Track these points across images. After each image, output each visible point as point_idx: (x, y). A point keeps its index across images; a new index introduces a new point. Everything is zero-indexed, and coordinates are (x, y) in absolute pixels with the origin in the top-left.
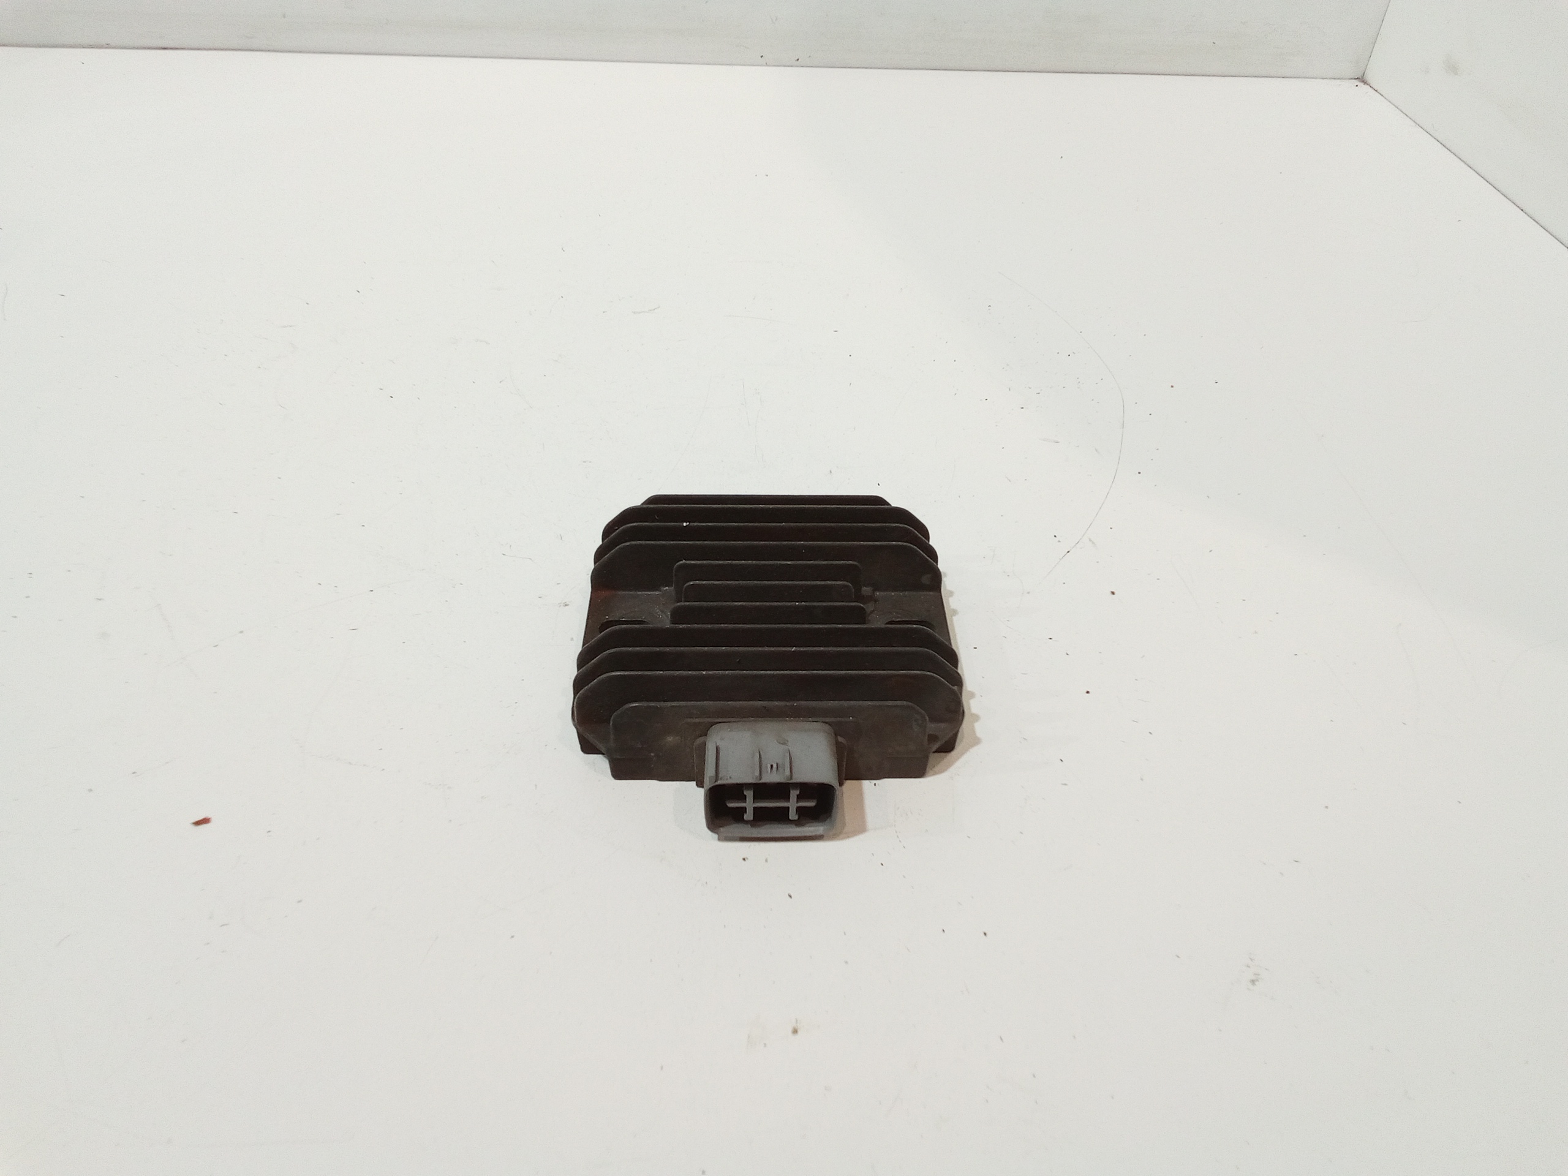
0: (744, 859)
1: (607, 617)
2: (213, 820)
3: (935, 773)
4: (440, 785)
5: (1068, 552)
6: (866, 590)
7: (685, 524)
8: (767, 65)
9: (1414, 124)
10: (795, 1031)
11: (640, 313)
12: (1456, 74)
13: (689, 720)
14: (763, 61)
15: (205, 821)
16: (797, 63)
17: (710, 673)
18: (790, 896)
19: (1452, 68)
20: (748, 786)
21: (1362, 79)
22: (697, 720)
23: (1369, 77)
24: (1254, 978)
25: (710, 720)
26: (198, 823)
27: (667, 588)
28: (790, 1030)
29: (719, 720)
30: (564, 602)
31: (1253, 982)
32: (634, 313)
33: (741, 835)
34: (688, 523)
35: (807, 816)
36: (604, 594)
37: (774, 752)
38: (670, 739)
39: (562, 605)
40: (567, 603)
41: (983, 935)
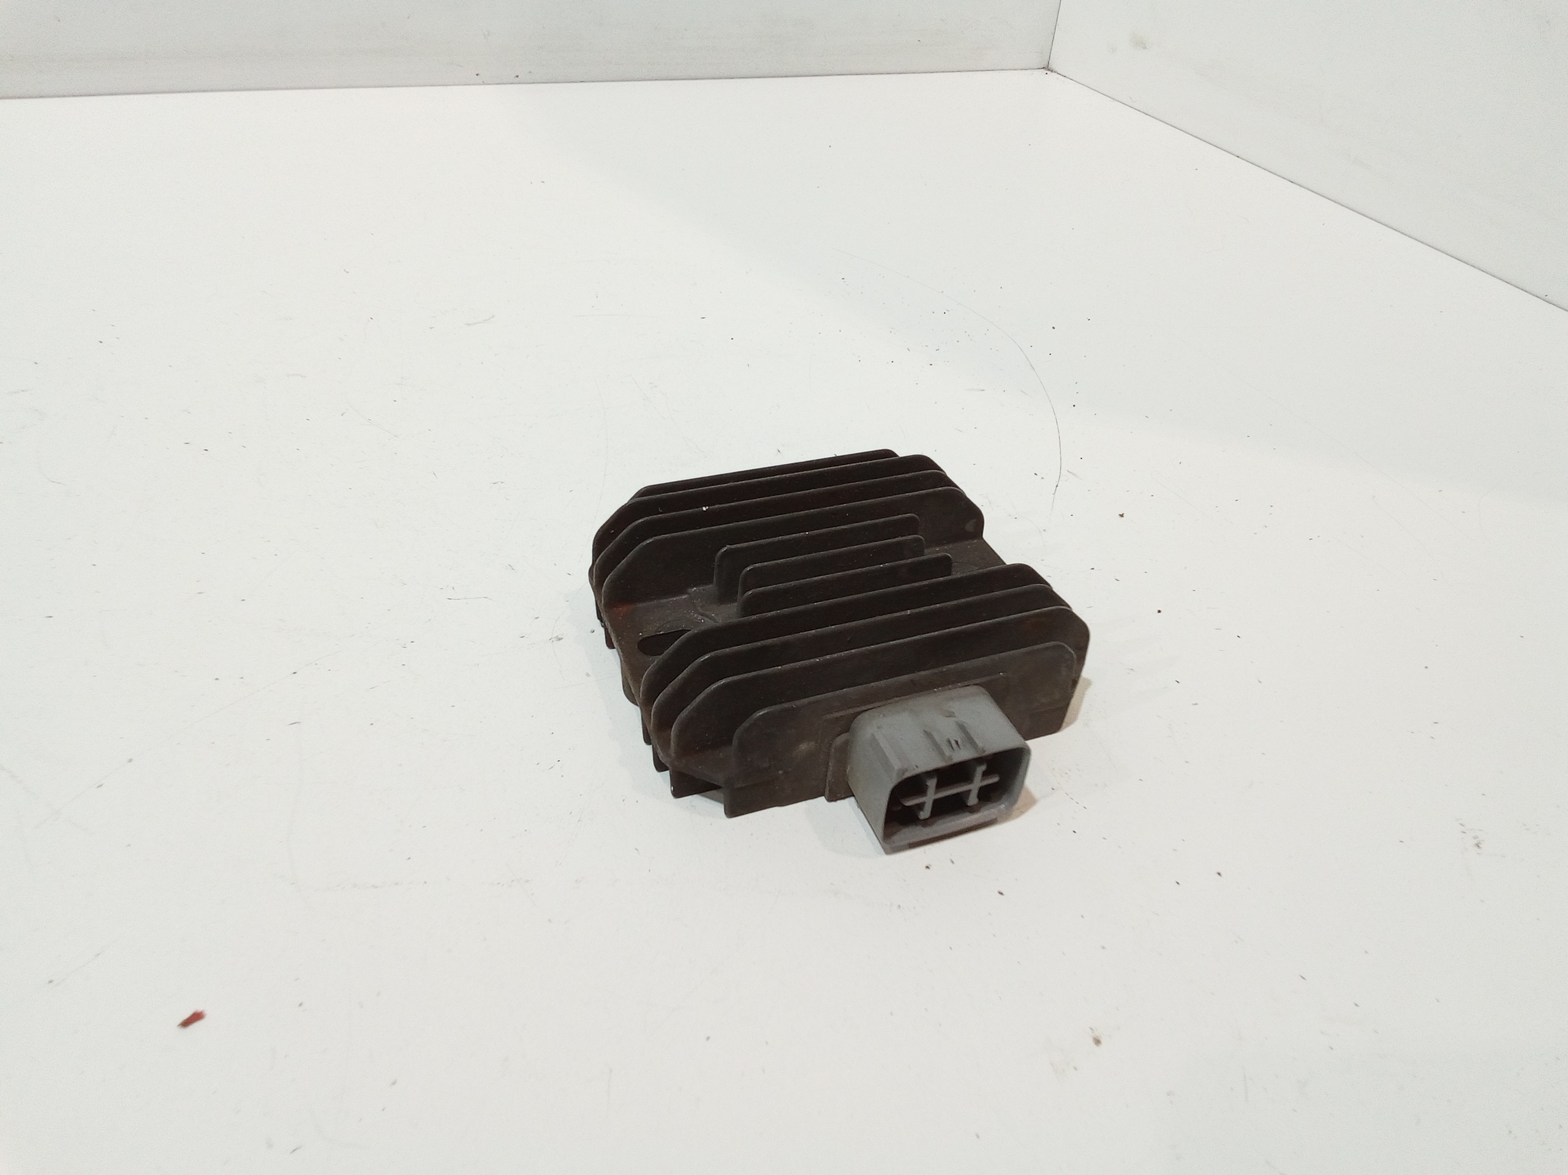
0: (927, 867)
1: (641, 634)
2: (207, 1013)
4: (513, 881)
5: (1057, 486)
7: (704, 509)
8: (484, 83)
9: (1112, 100)
10: (1097, 1042)
11: (474, 324)
12: (1145, 48)
13: (829, 716)
14: (479, 79)
15: (196, 1017)
16: (517, 80)
17: (835, 655)
18: (1001, 893)
19: (1140, 44)
20: (930, 774)
21: (1047, 68)
22: (838, 714)
23: (1053, 66)
24: (1475, 841)
25: (851, 711)
26: (186, 1023)
27: (695, 588)
28: (1092, 1041)
29: (864, 708)
30: (554, 636)
31: (1478, 846)
32: (468, 325)
34: (707, 507)
35: (988, 795)
36: (623, 609)
37: (946, 729)
38: (804, 747)
40: (560, 637)
41: (1217, 875)
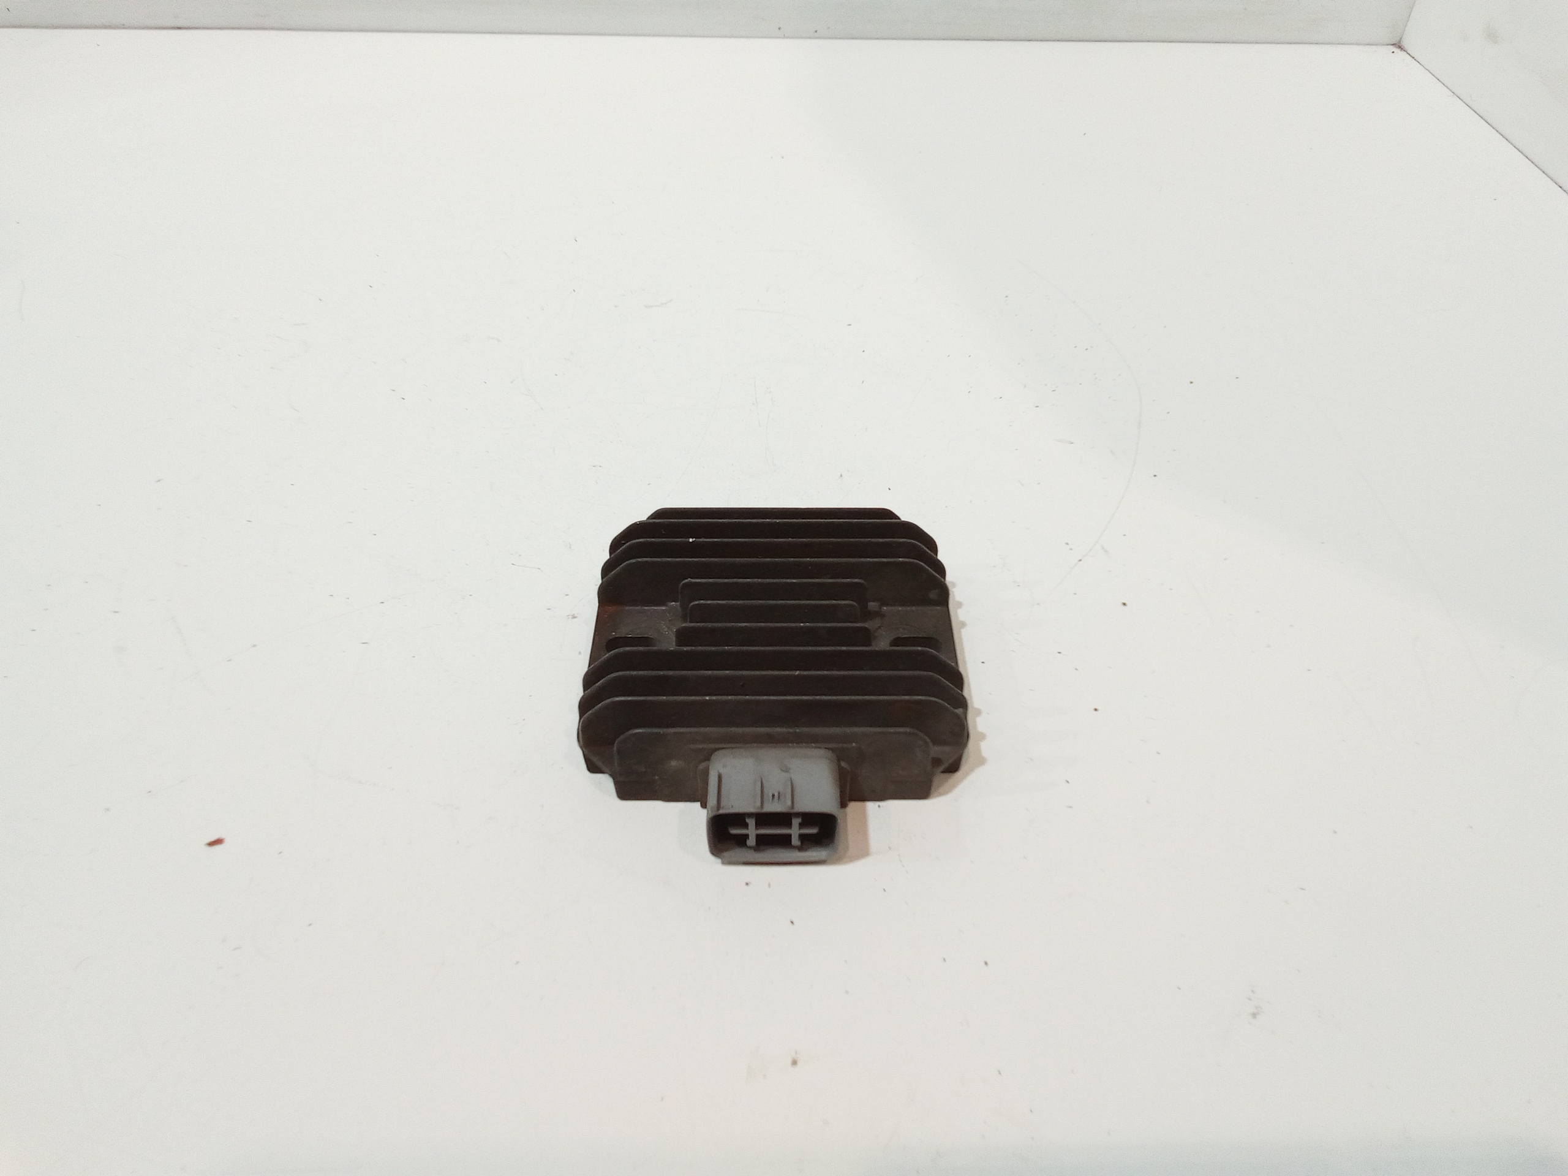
0: (747, 884)
1: (614, 634)
2: (226, 841)
3: (941, 795)
5: (1081, 560)
6: (873, 605)
7: (691, 540)
8: (784, 37)
10: (795, 1063)
11: (652, 307)
12: (1496, 42)
13: (692, 746)
14: (780, 33)
15: (218, 842)
16: (815, 35)
17: (714, 698)
18: (792, 923)
19: (1492, 36)
20: (750, 815)
21: (1399, 46)
22: (701, 746)
23: (1405, 43)
24: (1255, 1011)
25: (712, 746)
26: (211, 844)
27: (674, 603)
28: (789, 1061)
29: (721, 746)
30: (572, 614)
31: (1254, 1015)
32: (647, 307)
33: (745, 860)
34: (694, 539)
35: (808, 842)
36: (611, 609)
37: (776, 781)
38: (674, 763)
39: (570, 617)
40: (576, 615)
41: (984, 964)
